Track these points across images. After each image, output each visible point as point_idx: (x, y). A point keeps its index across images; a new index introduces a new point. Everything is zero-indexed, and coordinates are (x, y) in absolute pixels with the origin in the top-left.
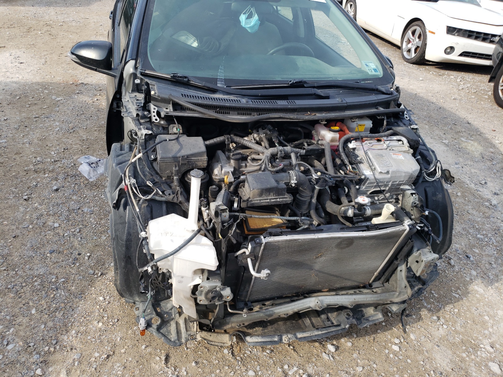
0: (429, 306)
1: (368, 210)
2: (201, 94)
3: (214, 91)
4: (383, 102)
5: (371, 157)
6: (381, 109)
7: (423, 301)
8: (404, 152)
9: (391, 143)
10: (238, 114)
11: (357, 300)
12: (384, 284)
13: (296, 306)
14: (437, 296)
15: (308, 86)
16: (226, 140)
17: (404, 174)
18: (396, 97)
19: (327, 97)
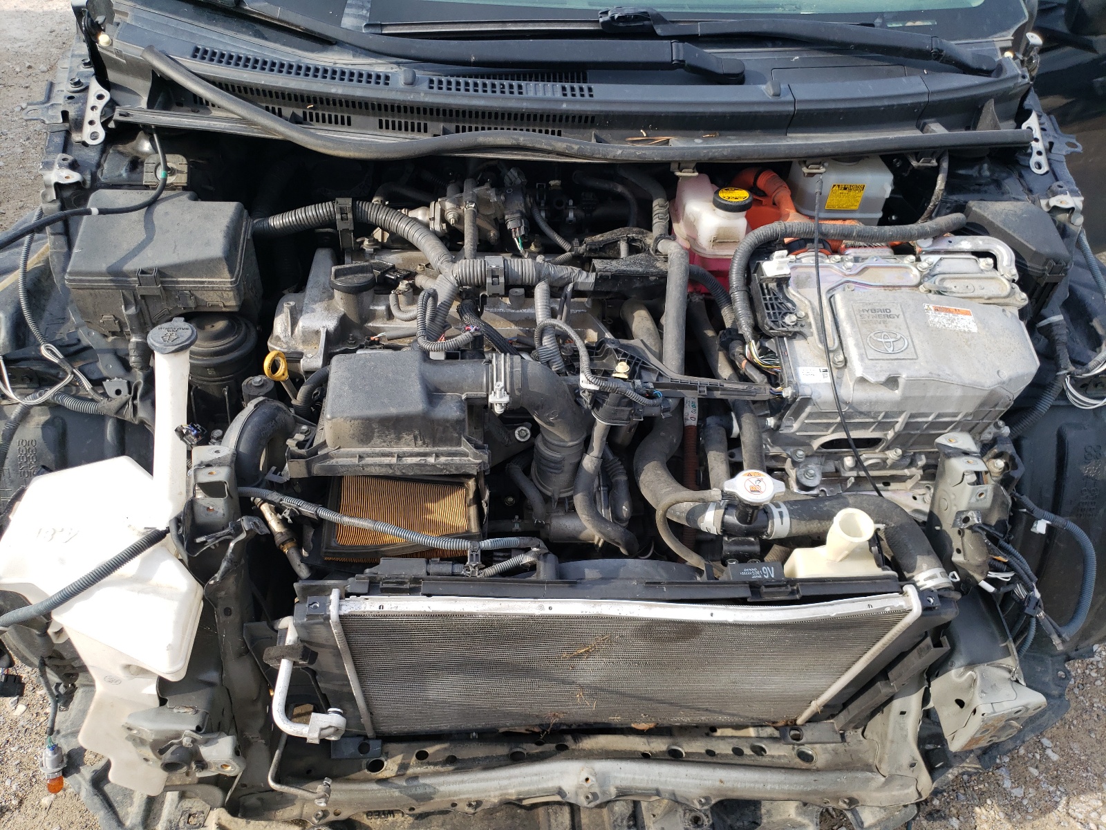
0: (1018, 792)
1: (777, 520)
2: (274, 51)
3: (324, 42)
4: (950, 102)
5: (842, 314)
6: (937, 130)
7: (1003, 771)
8: (990, 301)
9: (943, 262)
10: (381, 127)
11: (729, 785)
12: (847, 734)
13: (515, 781)
14: (1055, 757)
15: (669, 30)
16: (338, 217)
17: (958, 393)
18: (1011, 84)
19: (738, 79)
